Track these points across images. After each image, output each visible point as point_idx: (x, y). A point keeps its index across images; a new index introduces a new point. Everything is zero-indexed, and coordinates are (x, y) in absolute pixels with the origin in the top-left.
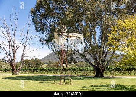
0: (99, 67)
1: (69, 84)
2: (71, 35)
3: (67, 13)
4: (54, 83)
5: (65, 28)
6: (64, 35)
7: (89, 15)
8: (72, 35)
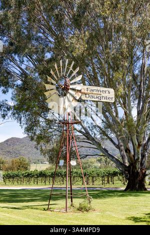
0: (136, 168)
1: (87, 211)
2: (86, 92)
3: (74, 41)
4: (48, 209)
5: (75, 73)
6: (73, 89)
7: (125, 46)
8: (89, 92)
